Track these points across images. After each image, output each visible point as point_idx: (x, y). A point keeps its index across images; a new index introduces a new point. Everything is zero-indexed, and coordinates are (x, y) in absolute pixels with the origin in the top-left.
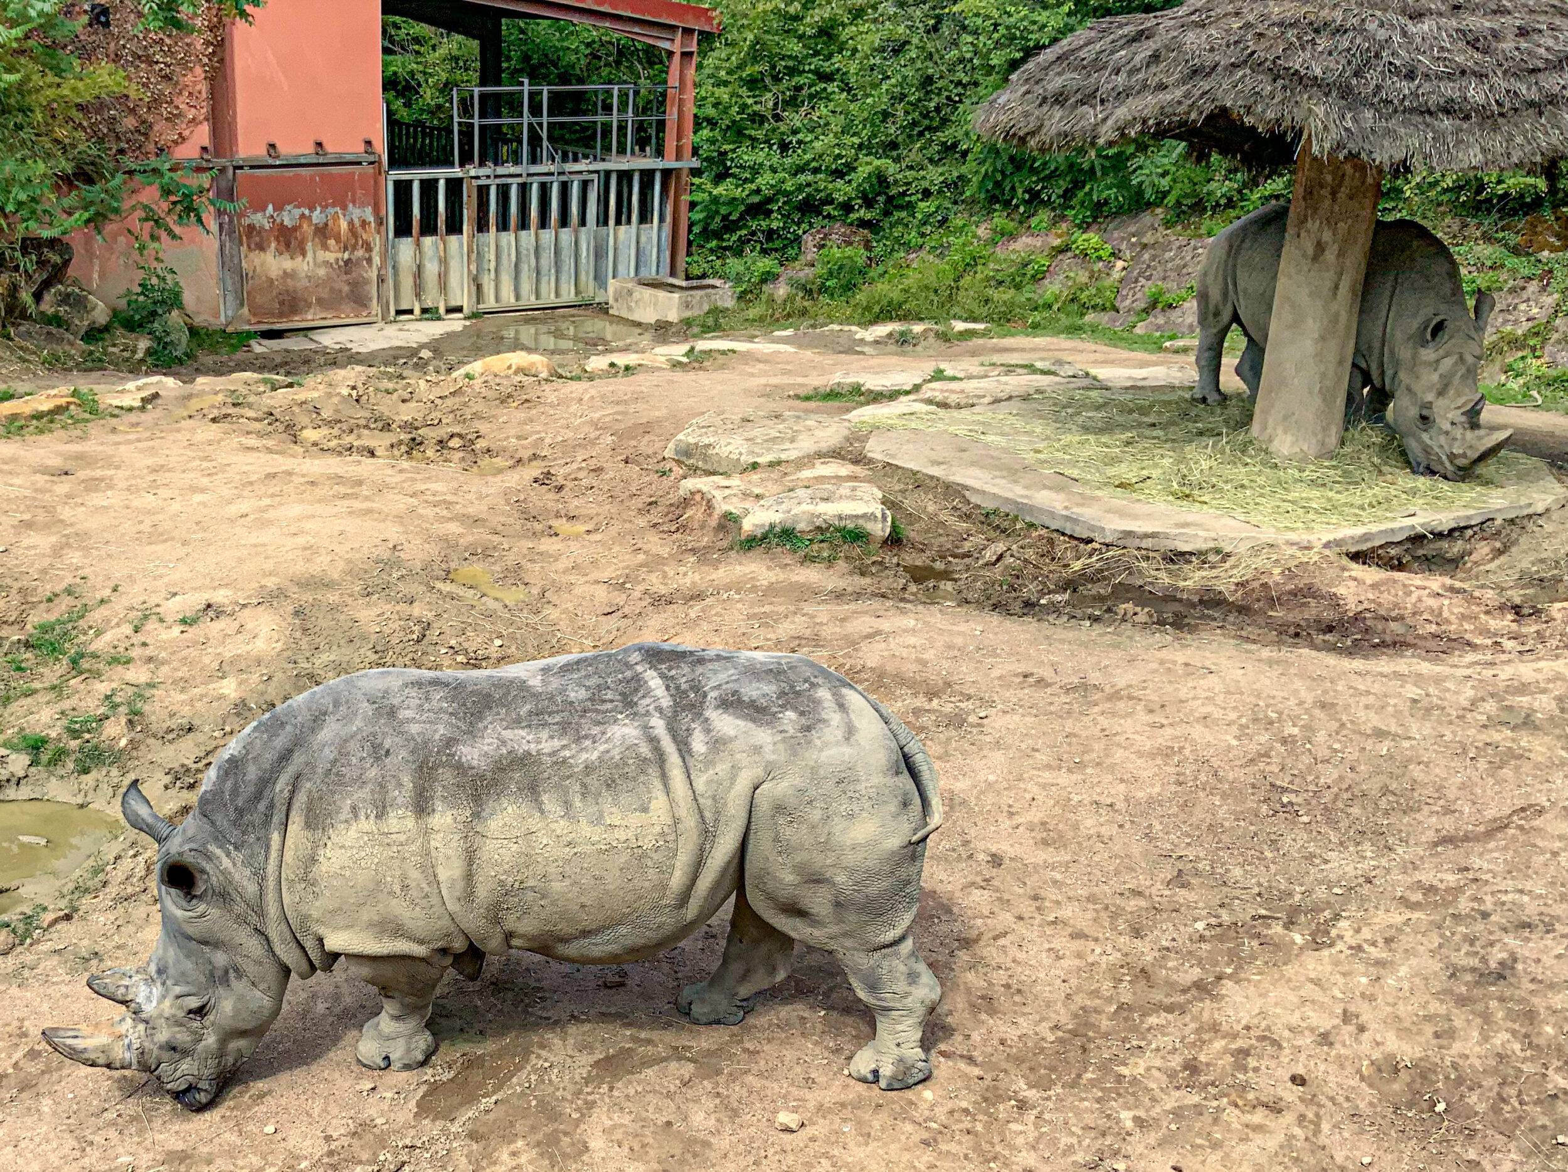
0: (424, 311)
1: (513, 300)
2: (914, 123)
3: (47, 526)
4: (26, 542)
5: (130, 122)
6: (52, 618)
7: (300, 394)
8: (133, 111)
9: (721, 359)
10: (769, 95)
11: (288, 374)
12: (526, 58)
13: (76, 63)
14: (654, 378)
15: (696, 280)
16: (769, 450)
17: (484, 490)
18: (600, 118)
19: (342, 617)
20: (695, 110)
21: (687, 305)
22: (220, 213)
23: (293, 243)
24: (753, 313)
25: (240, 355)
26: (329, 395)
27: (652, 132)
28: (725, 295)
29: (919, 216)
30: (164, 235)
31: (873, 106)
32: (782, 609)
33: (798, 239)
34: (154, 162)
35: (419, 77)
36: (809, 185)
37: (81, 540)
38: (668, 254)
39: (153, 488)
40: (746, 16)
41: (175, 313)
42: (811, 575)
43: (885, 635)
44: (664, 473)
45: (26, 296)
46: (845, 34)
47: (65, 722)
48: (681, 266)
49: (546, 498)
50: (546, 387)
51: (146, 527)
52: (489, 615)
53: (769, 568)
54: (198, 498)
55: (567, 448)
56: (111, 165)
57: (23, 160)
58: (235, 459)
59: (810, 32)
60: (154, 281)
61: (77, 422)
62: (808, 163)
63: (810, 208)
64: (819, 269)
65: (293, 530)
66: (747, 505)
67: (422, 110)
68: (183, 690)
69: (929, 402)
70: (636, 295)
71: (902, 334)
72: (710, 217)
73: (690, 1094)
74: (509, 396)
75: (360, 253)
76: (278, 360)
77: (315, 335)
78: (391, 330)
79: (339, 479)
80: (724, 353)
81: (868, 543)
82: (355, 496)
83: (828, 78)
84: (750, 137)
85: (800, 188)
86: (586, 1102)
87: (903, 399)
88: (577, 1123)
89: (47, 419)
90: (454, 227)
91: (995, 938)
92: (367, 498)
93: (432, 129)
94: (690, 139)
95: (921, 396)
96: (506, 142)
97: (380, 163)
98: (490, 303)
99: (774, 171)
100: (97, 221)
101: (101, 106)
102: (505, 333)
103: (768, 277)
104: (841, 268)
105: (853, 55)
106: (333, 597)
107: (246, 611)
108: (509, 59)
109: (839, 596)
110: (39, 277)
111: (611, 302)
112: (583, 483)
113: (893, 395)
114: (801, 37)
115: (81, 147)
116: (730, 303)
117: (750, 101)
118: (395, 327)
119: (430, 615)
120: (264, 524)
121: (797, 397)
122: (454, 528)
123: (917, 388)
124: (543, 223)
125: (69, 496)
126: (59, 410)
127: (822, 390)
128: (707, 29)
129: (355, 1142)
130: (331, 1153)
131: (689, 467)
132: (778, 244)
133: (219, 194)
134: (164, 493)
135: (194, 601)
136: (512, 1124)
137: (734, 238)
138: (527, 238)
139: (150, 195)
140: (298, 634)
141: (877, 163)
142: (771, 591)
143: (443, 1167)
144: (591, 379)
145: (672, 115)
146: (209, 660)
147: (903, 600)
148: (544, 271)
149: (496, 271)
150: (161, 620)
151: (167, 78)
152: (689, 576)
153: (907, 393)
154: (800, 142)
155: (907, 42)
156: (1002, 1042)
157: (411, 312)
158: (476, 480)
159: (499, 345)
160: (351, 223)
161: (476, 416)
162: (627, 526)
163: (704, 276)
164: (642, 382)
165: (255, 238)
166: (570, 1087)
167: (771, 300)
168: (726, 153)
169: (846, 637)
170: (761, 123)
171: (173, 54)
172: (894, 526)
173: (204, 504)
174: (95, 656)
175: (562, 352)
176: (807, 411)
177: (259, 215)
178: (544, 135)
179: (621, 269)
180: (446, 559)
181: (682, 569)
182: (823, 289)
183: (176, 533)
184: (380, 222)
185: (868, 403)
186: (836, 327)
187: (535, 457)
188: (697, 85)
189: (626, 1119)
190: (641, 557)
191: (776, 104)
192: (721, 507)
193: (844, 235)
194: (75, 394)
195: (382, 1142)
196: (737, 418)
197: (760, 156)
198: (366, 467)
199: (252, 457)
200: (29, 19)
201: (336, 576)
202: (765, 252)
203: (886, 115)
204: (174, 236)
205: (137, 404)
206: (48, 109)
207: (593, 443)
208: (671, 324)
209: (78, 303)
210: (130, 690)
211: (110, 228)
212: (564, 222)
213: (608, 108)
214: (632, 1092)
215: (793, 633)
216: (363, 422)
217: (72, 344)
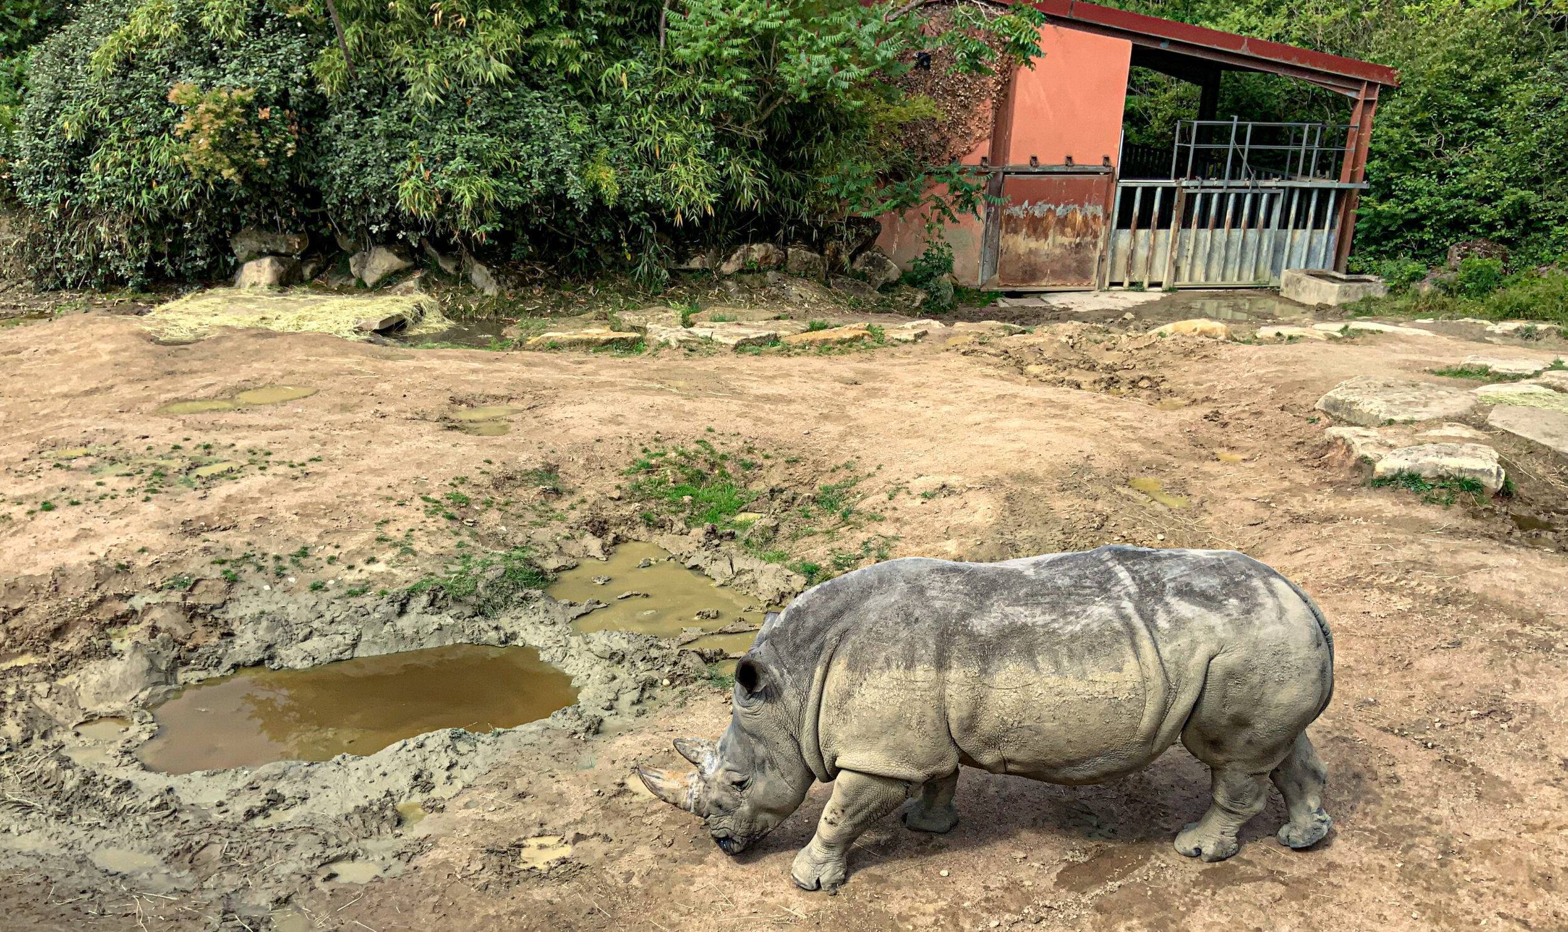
0: (1132, 284)
1: (1203, 280)
2: (1559, 164)
3: (837, 419)
4: (822, 429)
5: (934, 138)
6: (833, 483)
7: (1030, 339)
8: (937, 130)
9: (1370, 337)
10: (1434, 136)
11: (1022, 324)
12: (1237, 100)
13: (902, 94)
14: (1313, 347)
15: (1354, 275)
16: (1404, 411)
17: (1163, 421)
18: (1291, 148)
19: (1041, 505)
20: (1370, 145)
21: (1346, 294)
22: (989, 205)
23: (1040, 229)
24: (1399, 304)
25: (988, 308)
26: (1052, 341)
27: (1333, 160)
28: (1378, 288)
29: (1553, 237)
30: (947, 219)
31: (1522, 149)
32: (1402, 537)
33: (1445, 249)
34: (946, 167)
35: (1151, 112)
36: (1460, 207)
37: (860, 430)
38: (1333, 254)
39: (914, 399)
40: (1422, 74)
41: (946, 275)
42: (1429, 513)
43: (1490, 570)
44: (1313, 421)
45: (845, 258)
46: (1505, 91)
47: (833, 557)
48: (1344, 263)
49: (1214, 431)
50: (1223, 347)
51: (906, 425)
52: (1156, 515)
53: (1394, 504)
54: (946, 408)
55: (1234, 395)
56: (917, 168)
57: (857, 162)
58: (976, 382)
59: (1475, 88)
60: (935, 251)
61: (868, 348)
62: (1461, 190)
63: (1458, 226)
64: (1461, 274)
65: (1012, 437)
66: (1381, 452)
67: (1150, 137)
68: (918, 544)
69: (1547, 386)
70: (1304, 283)
71: (1528, 330)
72: (1373, 227)
73: (1279, 909)
74: (1192, 351)
75: (1089, 239)
76: (1016, 313)
77: (1047, 298)
78: (1104, 297)
79: (1051, 403)
80: (1372, 332)
81: (1482, 493)
82: (1063, 417)
83: (1486, 124)
84: (1414, 168)
85: (1451, 210)
86: (1192, 899)
87: (1524, 381)
88: (1183, 915)
89: (847, 345)
90: (1164, 223)
91: (1560, 828)
92: (1071, 419)
93: (1156, 150)
94: (1363, 166)
95: (1540, 380)
96: (1213, 162)
97: (1113, 173)
98: (1184, 281)
99: (1431, 194)
100: (901, 208)
101: (915, 125)
102: (1193, 305)
103: (1415, 277)
104: (1480, 274)
105: (1511, 107)
106: (1036, 490)
107: (971, 493)
108: (1223, 100)
109: (1452, 532)
110: (855, 245)
111: (1282, 286)
112: (1245, 422)
113: (1516, 378)
114: (1466, 93)
115: (897, 155)
116: (1381, 295)
117: (1417, 140)
118: (1108, 294)
119: (1108, 510)
120: (991, 431)
121: (1432, 372)
122: (1136, 447)
123: (1537, 374)
124: (1235, 224)
125: (856, 399)
126: (856, 339)
127: (1454, 368)
128: (1388, 83)
129: (1007, 895)
130: (987, 900)
131: (1335, 418)
132: (1427, 252)
133: (990, 192)
134: (921, 402)
135: (932, 481)
136: (1130, 906)
137: (1391, 244)
138: (1221, 234)
139: (941, 190)
140: (1007, 514)
141: (1522, 193)
142: (1394, 523)
143: (1073, 928)
144: (1260, 344)
145: (1351, 148)
146: (939, 525)
147: (1507, 542)
148: (1231, 259)
149: (1193, 258)
150: (909, 493)
151: (965, 107)
152: (1325, 503)
153: (1528, 377)
154: (1455, 174)
155: (1561, 99)
156: (1556, 915)
157: (1121, 284)
158: (1158, 412)
159: (1187, 313)
160: (1085, 217)
161: (1163, 364)
162: (1278, 458)
163: (1362, 272)
164: (1300, 348)
165: (1012, 225)
166: (1181, 886)
167: (1416, 295)
168: (1392, 179)
169: (1454, 566)
170: (1425, 158)
171: (971, 90)
172: (1506, 483)
173: (949, 413)
174: (859, 513)
175: (1239, 322)
176: (1439, 384)
177: (1017, 208)
178: (1245, 158)
179: (1294, 262)
180: (1127, 470)
181: (1319, 497)
182: (1462, 289)
183: (927, 432)
184: (1108, 216)
185: (1492, 382)
186: (1470, 320)
187: (1207, 399)
188: (1373, 126)
189: (1224, 920)
190: (1286, 484)
191: (1439, 144)
192: (1359, 451)
193: (1485, 248)
194: (869, 328)
195: (1027, 899)
196: (1380, 383)
197: (1421, 183)
198: (1073, 396)
199: (989, 382)
200: (876, 62)
201: (1040, 474)
202: (1415, 257)
203: (1534, 156)
204: (954, 221)
205: (911, 338)
206: (878, 126)
207: (1256, 392)
208: (1329, 307)
209: (879, 264)
210: (881, 540)
211: (909, 212)
212: (1252, 223)
213: (1298, 141)
214: (1231, 899)
215: (1408, 557)
216: (1074, 363)
217: (871, 293)
